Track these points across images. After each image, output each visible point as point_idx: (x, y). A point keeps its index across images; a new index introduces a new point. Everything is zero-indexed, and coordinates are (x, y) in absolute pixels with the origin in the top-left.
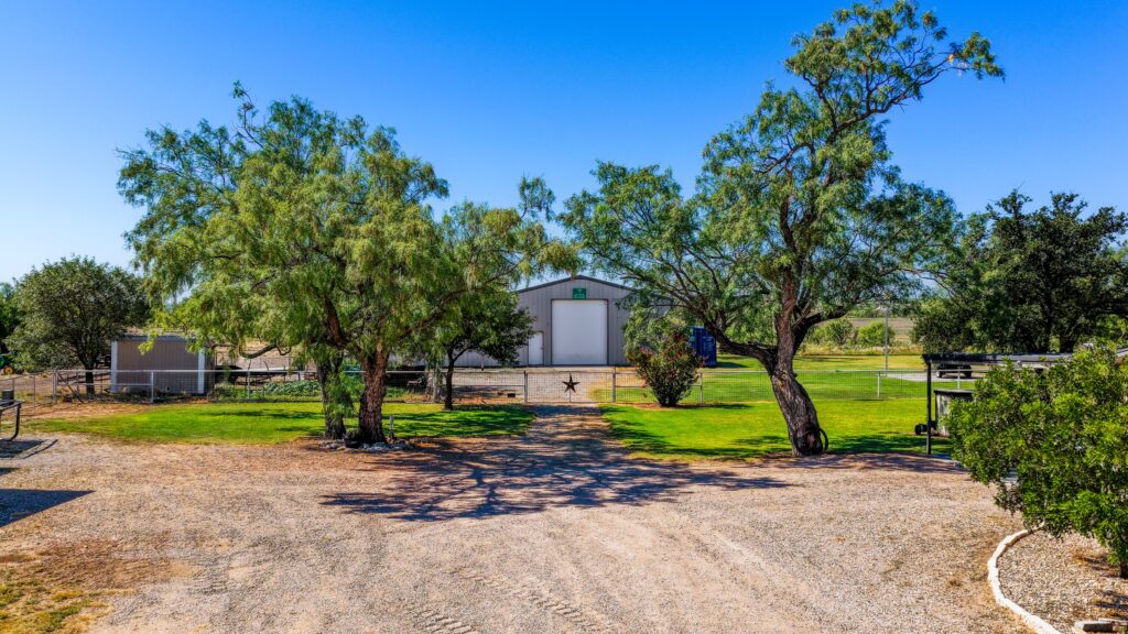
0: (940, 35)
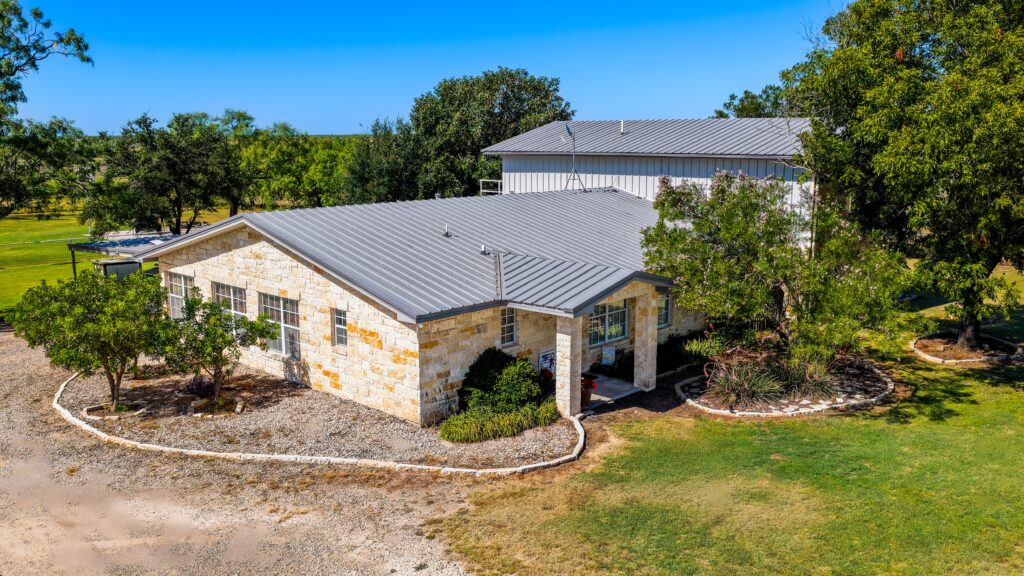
0: (47, 25)
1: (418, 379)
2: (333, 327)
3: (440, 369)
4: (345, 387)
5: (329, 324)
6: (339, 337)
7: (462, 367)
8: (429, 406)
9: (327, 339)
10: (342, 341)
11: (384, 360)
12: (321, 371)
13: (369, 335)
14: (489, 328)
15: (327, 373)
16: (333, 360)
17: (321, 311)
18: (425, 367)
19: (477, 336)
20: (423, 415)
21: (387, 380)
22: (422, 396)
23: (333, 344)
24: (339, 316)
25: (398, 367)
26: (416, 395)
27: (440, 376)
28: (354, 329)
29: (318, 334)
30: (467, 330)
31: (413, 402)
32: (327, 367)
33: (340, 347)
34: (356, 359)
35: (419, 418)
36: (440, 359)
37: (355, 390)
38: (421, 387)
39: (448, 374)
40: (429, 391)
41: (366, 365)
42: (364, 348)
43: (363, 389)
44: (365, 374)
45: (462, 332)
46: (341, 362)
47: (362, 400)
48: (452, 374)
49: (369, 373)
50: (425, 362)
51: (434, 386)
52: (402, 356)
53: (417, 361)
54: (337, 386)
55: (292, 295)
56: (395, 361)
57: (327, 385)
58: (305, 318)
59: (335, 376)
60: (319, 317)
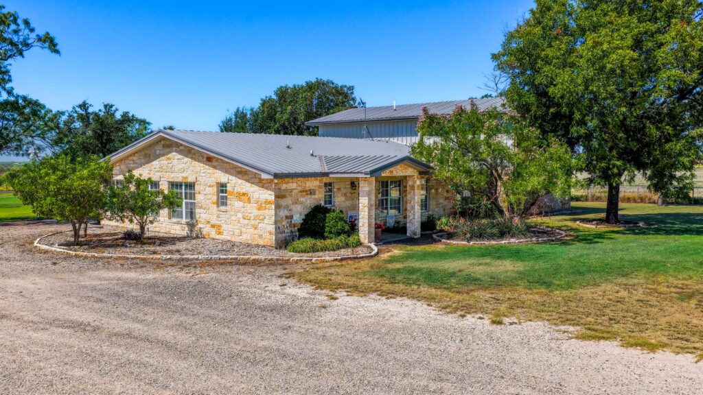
0: (32, 30)
1: (274, 218)
2: (218, 195)
3: (286, 213)
4: (225, 233)
5: (216, 193)
6: (222, 201)
7: (301, 214)
8: (280, 236)
9: (214, 203)
10: (224, 204)
11: (252, 210)
12: (209, 225)
13: (242, 196)
14: (317, 192)
15: (213, 226)
16: (218, 216)
17: (210, 186)
18: (278, 210)
19: (309, 196)
20: (276, 240)
21: (253, 222)
22: (276, 228)
23: (218, 207)
24: (222, 187)
25: (261, 212)
26: (272, 228)
27: (287, 217)
28: (232, 194)
29: (208, 201)
30: (303, 191)
31: (270, 233)
32: (214, 221)
33: (223, 208)
34: (232, 213)
35: (274, 242)
36: (287, 207)
37: (232, 233)
38: (276, 222)
39: (291, 217)
40: (280, 226)
41: (240, 215)
42: (238, 204)
43: (237, 232)
44: (239, 222)
45: (301, 192)
46: (224, 216)
47: (237, 239)
48: (294, 218)
49: (242, 220)
50: (278, 207)
51: (283, 223)
52: (264, 205)
53: (273, 206)
54: (220, 233)
55: (191, 179)
56: (259, 209)
57: (213, 234)
58: (199, 193)
59: (219, 226)
60: (209, 190)
